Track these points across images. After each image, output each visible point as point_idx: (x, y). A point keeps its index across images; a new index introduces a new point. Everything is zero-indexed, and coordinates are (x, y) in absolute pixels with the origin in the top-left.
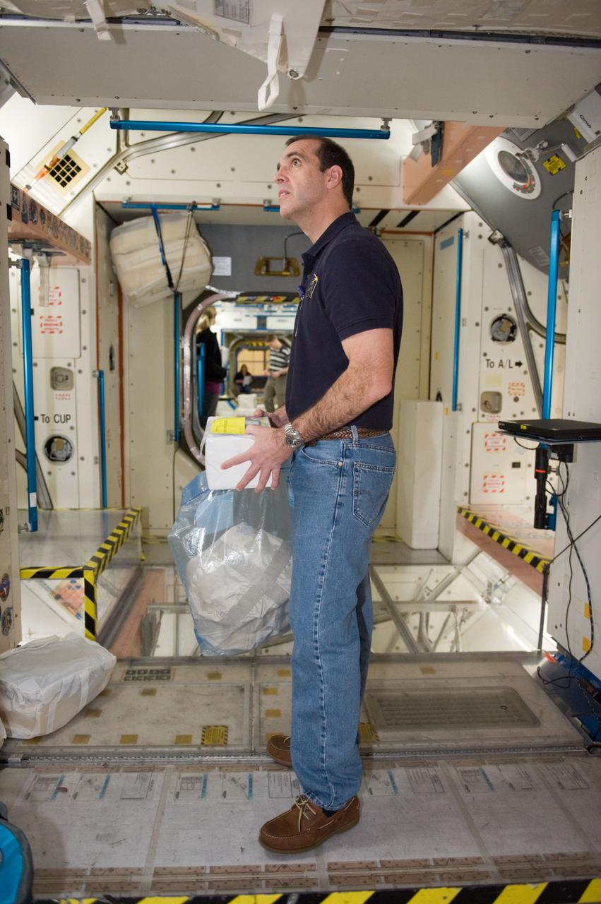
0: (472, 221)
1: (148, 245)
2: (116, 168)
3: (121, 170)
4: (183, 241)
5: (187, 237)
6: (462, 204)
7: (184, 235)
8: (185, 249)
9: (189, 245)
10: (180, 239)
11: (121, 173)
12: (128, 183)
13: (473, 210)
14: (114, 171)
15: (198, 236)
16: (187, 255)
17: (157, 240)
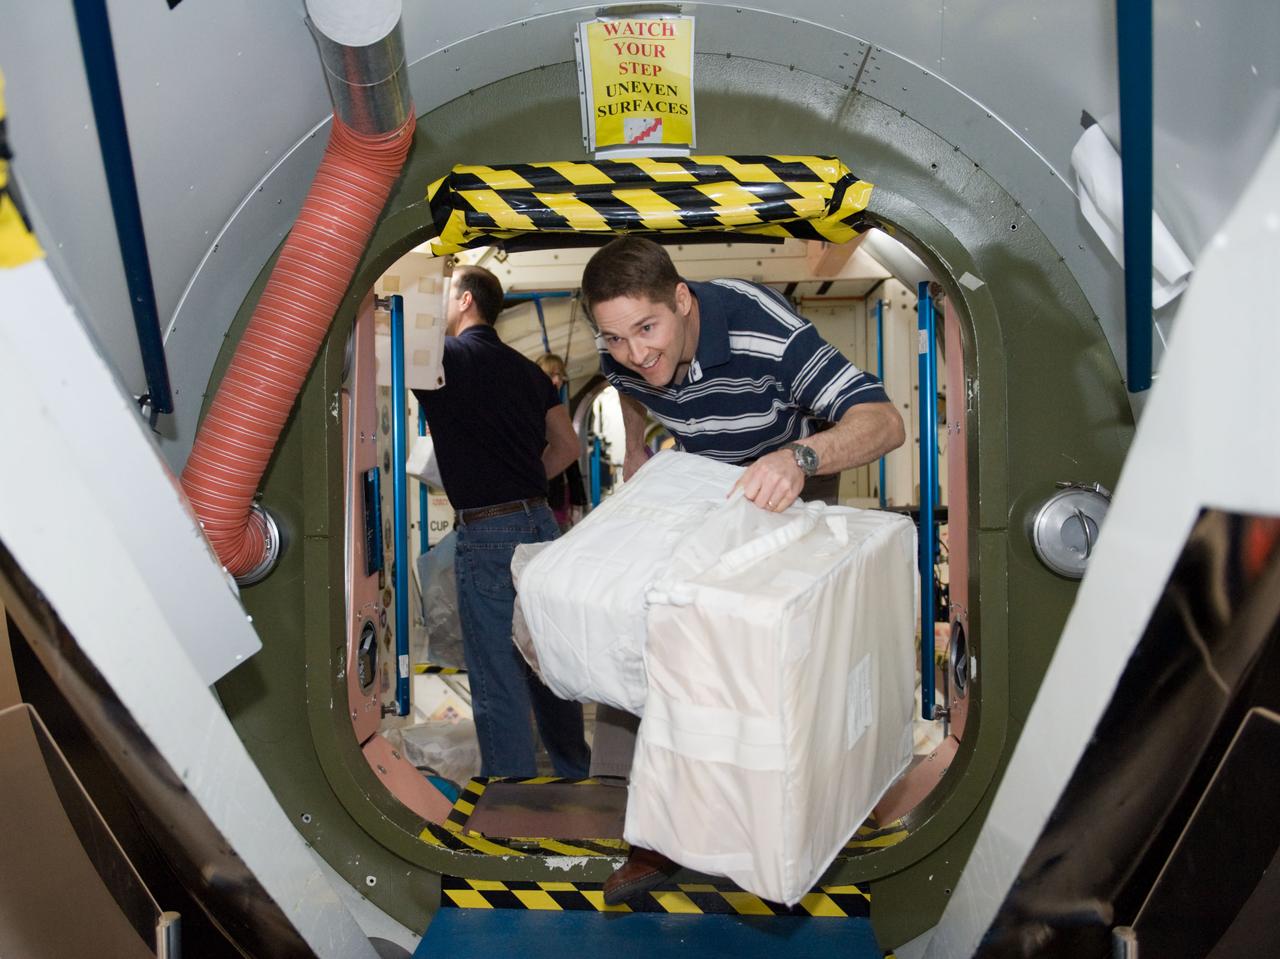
0: (893, 289)
1: (530, 333)
2: (496, 257)
3: (501, 258)
4: (568, 326)
5: (572, 321)
6: (882, 272)
7: (568, 319)
8: (570, 335)
9: (574, 330)
10: (566, 323)
11: (501, 262)
12: (509, 272)
13: (893, 277)
14: (495, 260)
15: (585, 319)
16: (572, 341)
17: (541, 328)
